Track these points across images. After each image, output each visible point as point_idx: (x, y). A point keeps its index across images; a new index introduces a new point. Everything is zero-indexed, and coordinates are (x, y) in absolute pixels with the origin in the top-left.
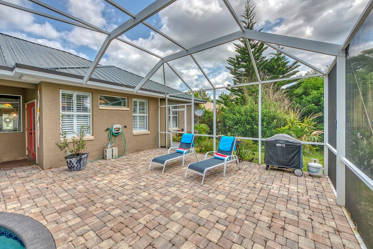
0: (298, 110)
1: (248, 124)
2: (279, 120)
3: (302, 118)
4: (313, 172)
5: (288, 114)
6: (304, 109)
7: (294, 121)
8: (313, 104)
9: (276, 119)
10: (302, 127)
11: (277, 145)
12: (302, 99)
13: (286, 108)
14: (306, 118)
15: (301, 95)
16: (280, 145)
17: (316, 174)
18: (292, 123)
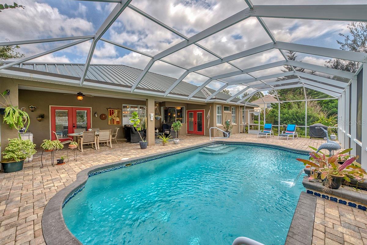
0: (326, 112)
1: (294, 120)
2: (314, 117)
3: (328, 117)
4: (332, 138)
5: (319, 114)
6: (330, 112)
7: (323, 118)
8: (335, 109)
9: (312, 117)
10: (328, 122)
11: (316, 128)
12: (329, 105)
13: (318, 111)
14: (330, 117)
15: (328, 102)
16: (317, 128)
17: (333, 139)
18: (322, 120)
